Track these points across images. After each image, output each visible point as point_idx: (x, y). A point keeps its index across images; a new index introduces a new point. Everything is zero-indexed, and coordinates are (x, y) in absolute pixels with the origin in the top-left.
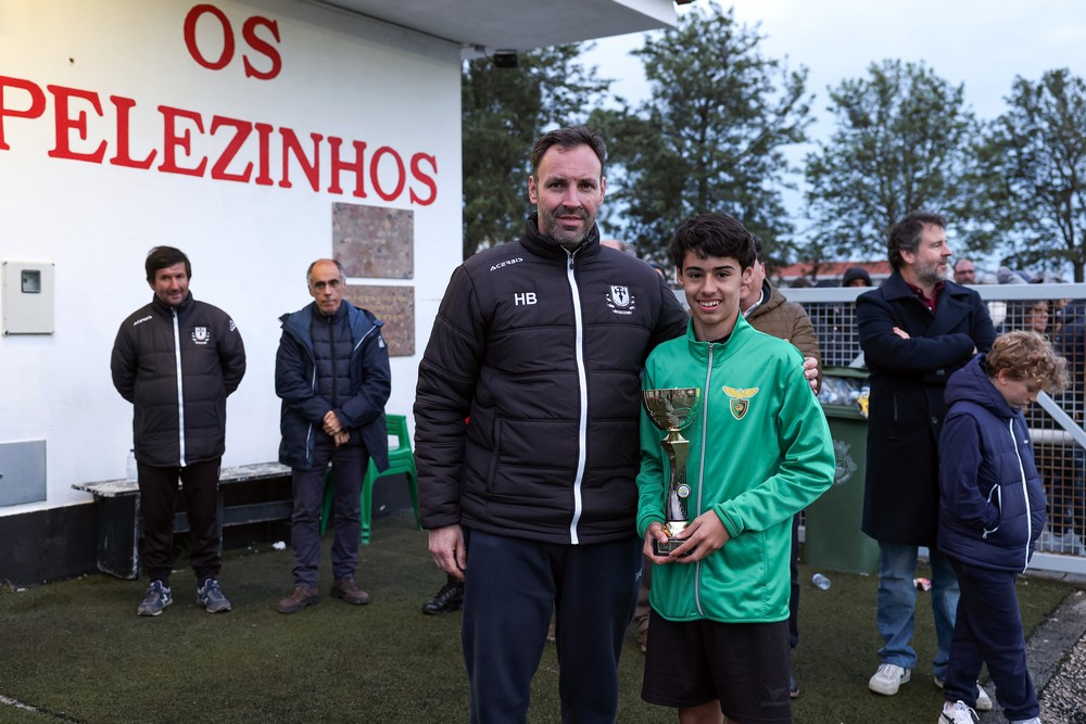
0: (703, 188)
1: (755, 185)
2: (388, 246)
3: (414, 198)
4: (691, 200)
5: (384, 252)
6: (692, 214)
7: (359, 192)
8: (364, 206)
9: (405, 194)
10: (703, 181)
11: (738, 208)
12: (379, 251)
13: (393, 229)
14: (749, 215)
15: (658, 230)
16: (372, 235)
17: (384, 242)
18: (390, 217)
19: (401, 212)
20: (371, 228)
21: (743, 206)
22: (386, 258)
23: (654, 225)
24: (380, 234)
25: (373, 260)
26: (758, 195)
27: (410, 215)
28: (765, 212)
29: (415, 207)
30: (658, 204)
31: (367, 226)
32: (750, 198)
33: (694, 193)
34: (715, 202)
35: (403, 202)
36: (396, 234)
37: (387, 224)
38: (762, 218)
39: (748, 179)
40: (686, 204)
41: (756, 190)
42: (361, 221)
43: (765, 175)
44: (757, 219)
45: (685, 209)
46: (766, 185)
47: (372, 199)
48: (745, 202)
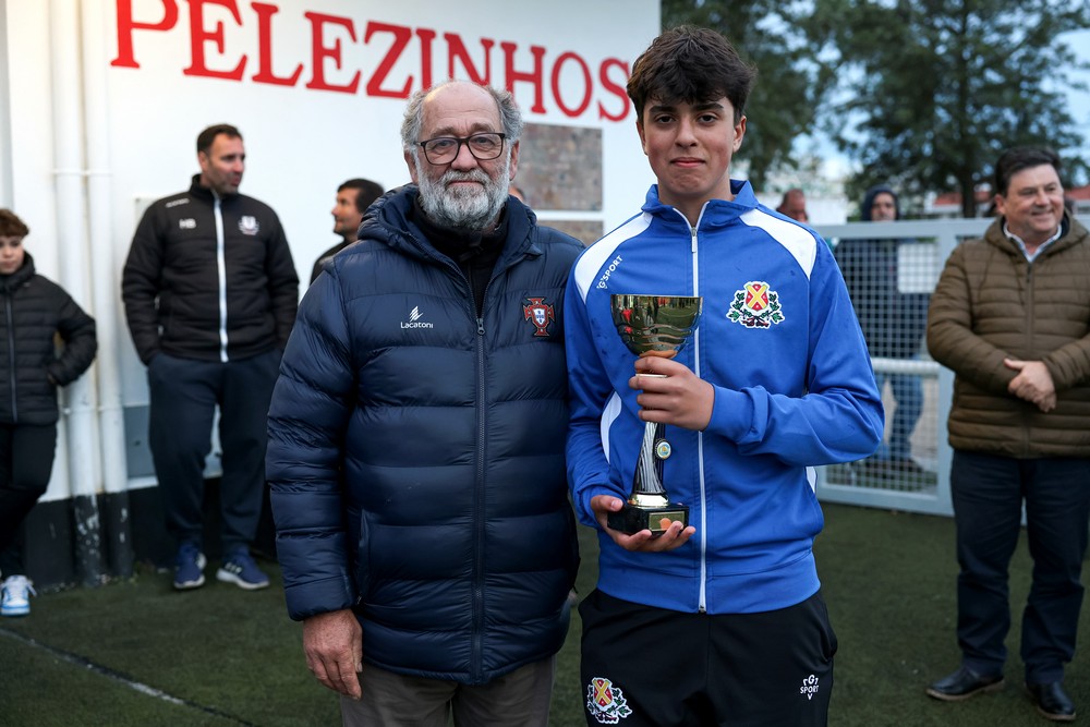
0: (963, 93)
1: (1032, 86)
2: (573, 172)
3: (603, 113)
4: (947, 108)
5: (568, 179)
6: (949, 126)
7: (538, 108)
8: (543, 126)
9: (593, 109)
10: (964, 83)
11: (1009, 116)
12: (562, 177)
13: (578, 152)
14: (1024, 124)
15: (905, 145)
16: (554, 159)
17: (567, 167)
18: (574, 137)
19: (587, 131)
20: (553, 151)
21: (1016, 112)
22: (570, 187)
23: (899, 140)
24: (563, 157)
25: (555, 189)
26: (1036, 99)
27: (598, 134)
28: (1044, 119)
29: (605, 124)
30: (903, 114)
31: (547, 148)
32: (1024, 103)
33: (951, 99)
34: (978, 107)
35: (589, 119)
36: (581, 158)
37: (571, 145)
38: (1042, 129)
39: (1023, 78)
40: (941, 113)
41: (1034, 92)
42: (540, 143)
43: (1044, 72)
44: (1034, 129)
45: (939, 119)
46: (1047, 85)
47: (554, 116)
48: (1018, 107)
